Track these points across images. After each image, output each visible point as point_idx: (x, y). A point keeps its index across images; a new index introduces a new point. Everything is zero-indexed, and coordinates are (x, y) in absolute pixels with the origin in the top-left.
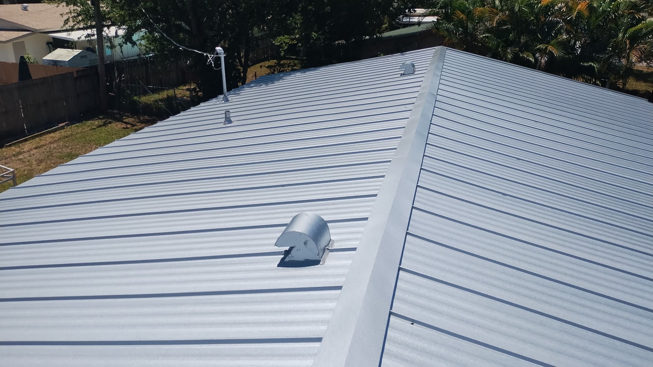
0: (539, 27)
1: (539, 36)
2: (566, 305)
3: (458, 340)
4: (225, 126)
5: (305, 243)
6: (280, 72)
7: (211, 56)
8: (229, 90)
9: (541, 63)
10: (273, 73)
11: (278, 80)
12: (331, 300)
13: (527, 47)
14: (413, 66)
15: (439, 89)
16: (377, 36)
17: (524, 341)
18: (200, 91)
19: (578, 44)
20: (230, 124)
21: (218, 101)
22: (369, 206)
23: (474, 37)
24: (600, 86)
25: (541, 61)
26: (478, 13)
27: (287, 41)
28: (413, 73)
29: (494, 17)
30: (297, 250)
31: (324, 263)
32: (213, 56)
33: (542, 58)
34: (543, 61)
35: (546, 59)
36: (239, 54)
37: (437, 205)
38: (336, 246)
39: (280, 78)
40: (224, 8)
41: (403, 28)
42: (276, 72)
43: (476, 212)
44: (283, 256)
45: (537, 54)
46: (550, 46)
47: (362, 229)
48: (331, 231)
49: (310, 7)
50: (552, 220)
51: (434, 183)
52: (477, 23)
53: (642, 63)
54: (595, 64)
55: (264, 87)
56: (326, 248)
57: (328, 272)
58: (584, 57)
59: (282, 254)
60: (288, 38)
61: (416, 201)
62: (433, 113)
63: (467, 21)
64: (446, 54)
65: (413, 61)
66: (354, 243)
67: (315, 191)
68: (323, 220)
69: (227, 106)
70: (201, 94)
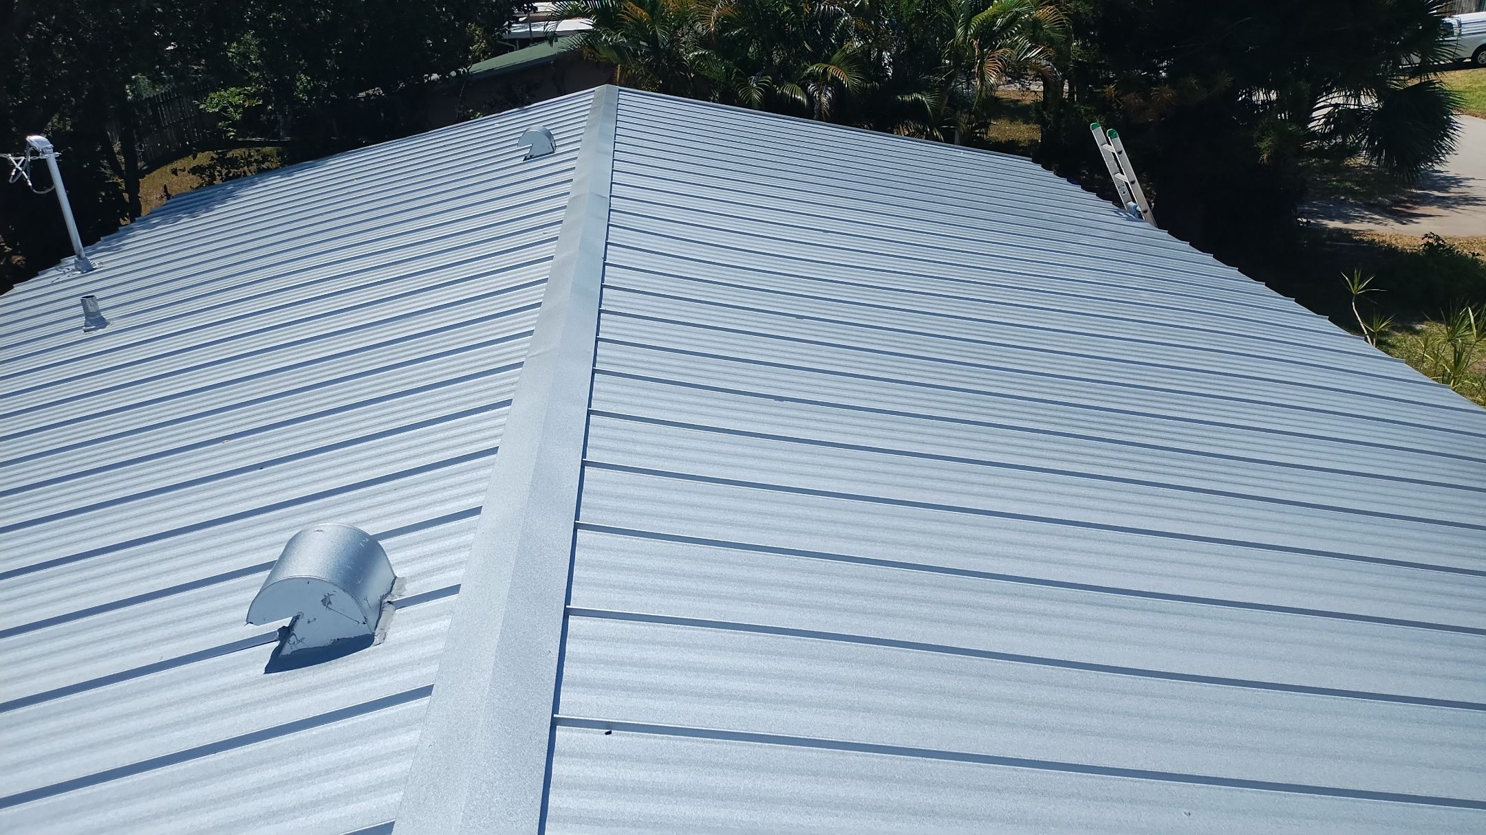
0: (802, 27)
1: (806, 46)
2: (925, 610)
3: (712, 742)
4: (88, 335)
5: (326, 602)
6: (227, 179)
7: (20, 160)
8: (88, 240)
9: (820, 105)
10: (210, 184)
11: (223, 201)
12: (407, 725)
13: (786, 73)
14: (549, 136)
15: (615, 183)
16: (458, 73)
17: (851, 708)
18: (14, 253)
19: (886, 55)
20: (103, 330)
21: (65, 273)
22: (481, 479)
23: (675, 58)
24: (942, 142)
25: (820, 100)
26: (674, 5)
27: (238, 100)
28: (552, 153)
29: (709, 11)
30: (309, 622)
31: (384, 639)
32: (25, 160)
33: (820, 93)
34: (824, 100)
35: (829, 94)
36: (108, 147)
37: (638, 448)
38: (410, 590)
39: (226, 196)
40: (40, 32)
41: (520, 49)
42: (218, 182)
43: (724, 448)
44: (276, 644)
45: (809, 85)
46: (833, 67)
47: (470, 537)
48: (393, 557)
49: (275, 14)
50: (878, 437)
51: (627, 399)
52: (676, 28)
53: (1015, 86)
54: (924, 95)
55: (185, 222)
56: (386, 600)
57: (397, 657)
58: (904, 82)
59: (275, 639)
60: (240, 94)
61: (592, 447)
62: (607, 239)
63: (653, 23)
64: (620, 101)
65: (547, 125)
66: (453, 574)
67: (345, 464)
68: (365, 535)
69: (87, 284)
70: (19, 261)
